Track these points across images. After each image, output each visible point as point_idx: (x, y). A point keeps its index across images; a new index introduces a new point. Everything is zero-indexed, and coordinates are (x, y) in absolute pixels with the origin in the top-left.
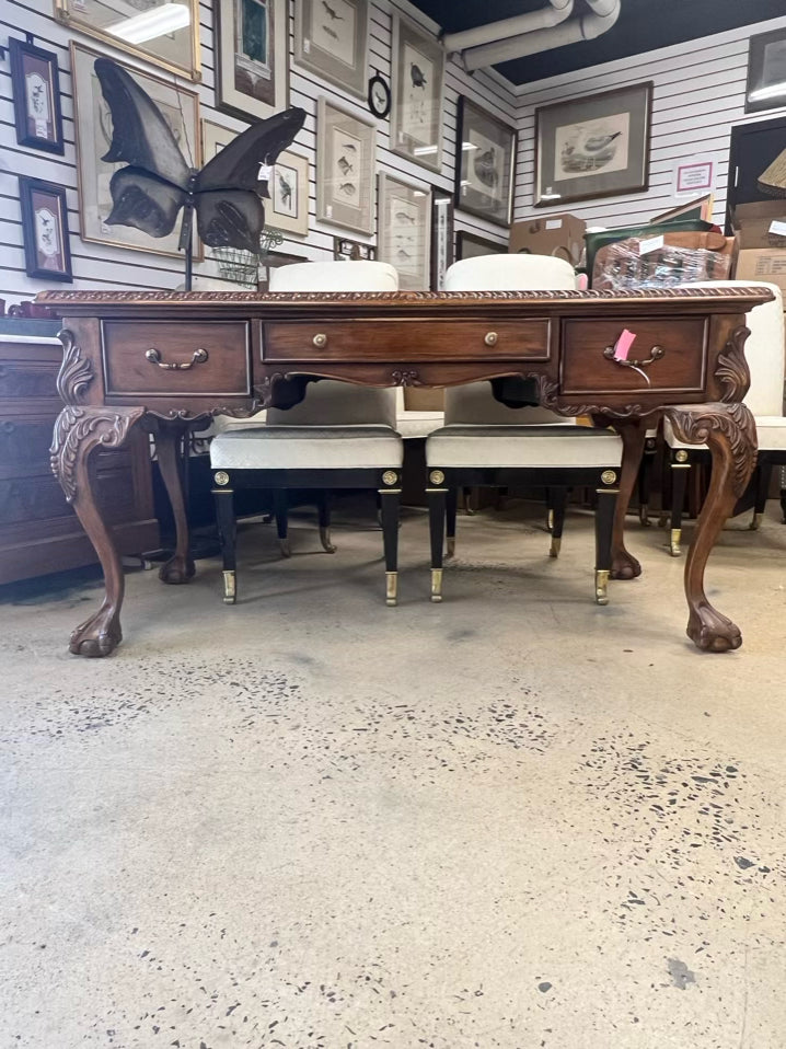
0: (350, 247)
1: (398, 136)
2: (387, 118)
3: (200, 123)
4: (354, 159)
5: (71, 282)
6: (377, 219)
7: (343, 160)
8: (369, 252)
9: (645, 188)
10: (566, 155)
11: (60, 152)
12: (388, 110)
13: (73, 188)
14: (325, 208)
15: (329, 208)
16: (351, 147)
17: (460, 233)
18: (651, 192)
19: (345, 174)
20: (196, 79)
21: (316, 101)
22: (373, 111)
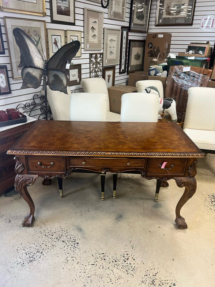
0: (94, 55)
1: (111, 13)
2: (107, 7)
3: (46, 30)
4: (96, 26)
5: (10, 93)
6: (103, 43)
7: (93, 28)
8: (100, 55)
9: (191, 25)
10: (167, 9)
11: (4, 53)
12: (108, 5)
13: (9, 63)
14: (87, 45)
15: (88, 45)
16: (95, 22)
17: (130, 40)
18: (193, 26)
19: (93, 32)
20: (45, 15)
21: (84, 9)
22: (103, 6)
